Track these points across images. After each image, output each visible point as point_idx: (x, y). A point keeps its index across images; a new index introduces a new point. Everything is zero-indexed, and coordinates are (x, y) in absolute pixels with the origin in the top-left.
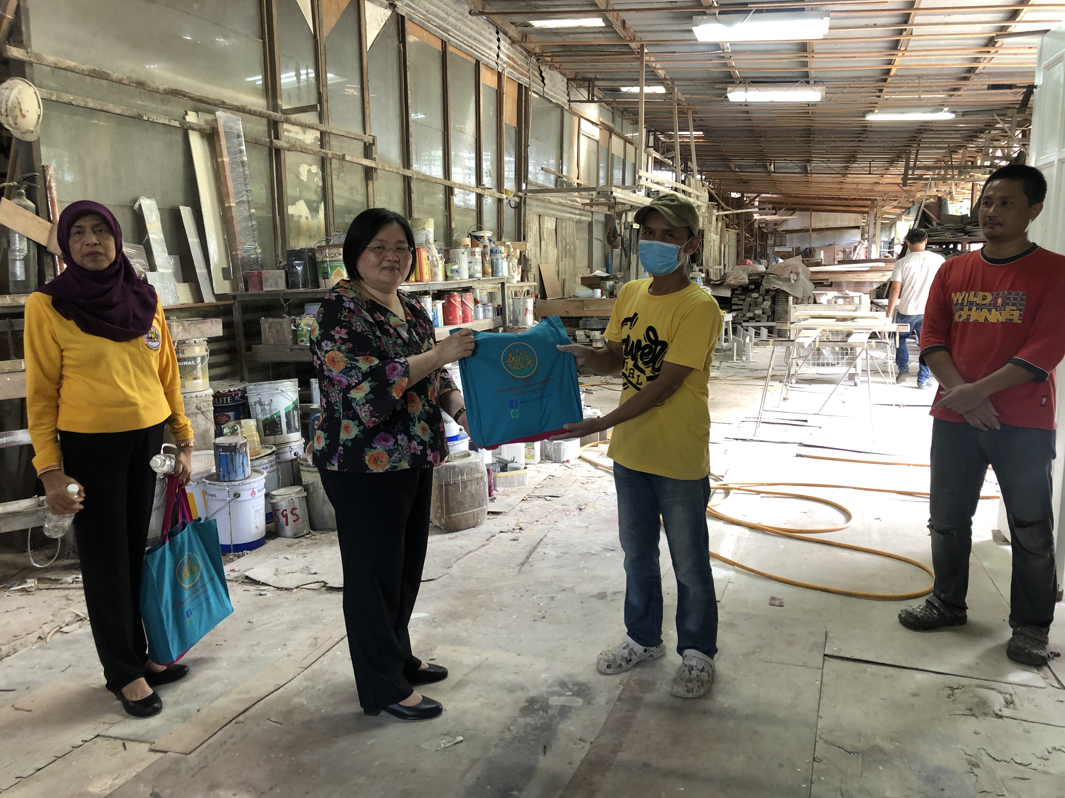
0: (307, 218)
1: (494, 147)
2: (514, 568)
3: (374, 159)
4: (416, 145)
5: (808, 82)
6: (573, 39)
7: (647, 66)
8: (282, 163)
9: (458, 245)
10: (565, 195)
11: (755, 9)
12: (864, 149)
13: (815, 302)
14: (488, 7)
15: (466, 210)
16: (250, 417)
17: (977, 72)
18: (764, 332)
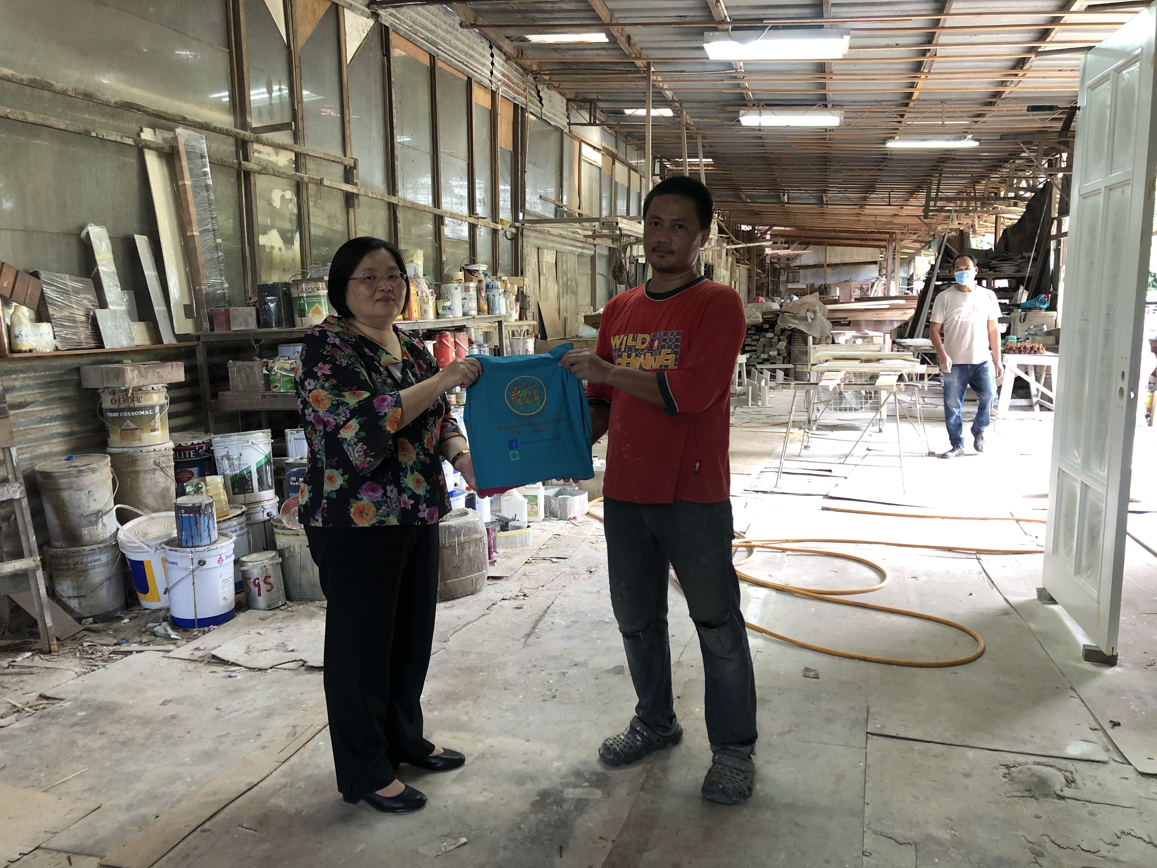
0: (280, 249)
1: (488, 173)
2: (518, 640)
3: (356, 184)
4: (402, 170)
5: (826, 106)
6: (575, 55)
7: (654, 86)
8: (253, 187)
9: (449, 279)
10: (565, 225)
11: (771, 25)
12: (883, 179)
13: (833, 342)
14: (480, 19)
15: (458, 242)
16: (216, 473)
17: (1003, 96)
18: (780, 375)
